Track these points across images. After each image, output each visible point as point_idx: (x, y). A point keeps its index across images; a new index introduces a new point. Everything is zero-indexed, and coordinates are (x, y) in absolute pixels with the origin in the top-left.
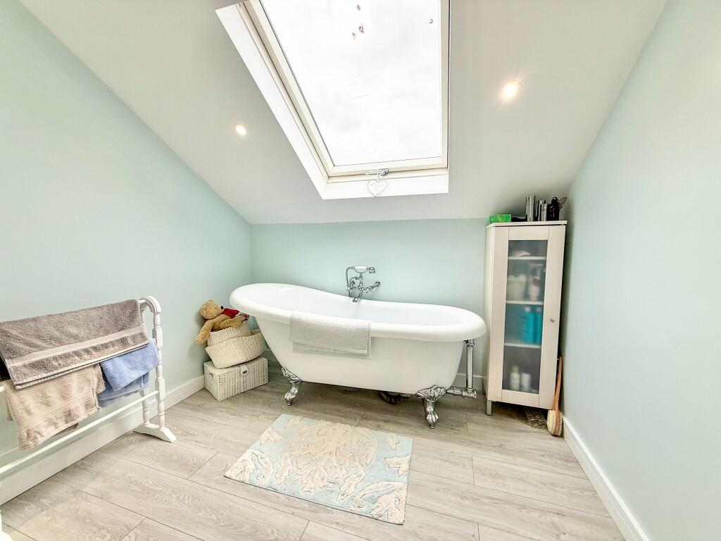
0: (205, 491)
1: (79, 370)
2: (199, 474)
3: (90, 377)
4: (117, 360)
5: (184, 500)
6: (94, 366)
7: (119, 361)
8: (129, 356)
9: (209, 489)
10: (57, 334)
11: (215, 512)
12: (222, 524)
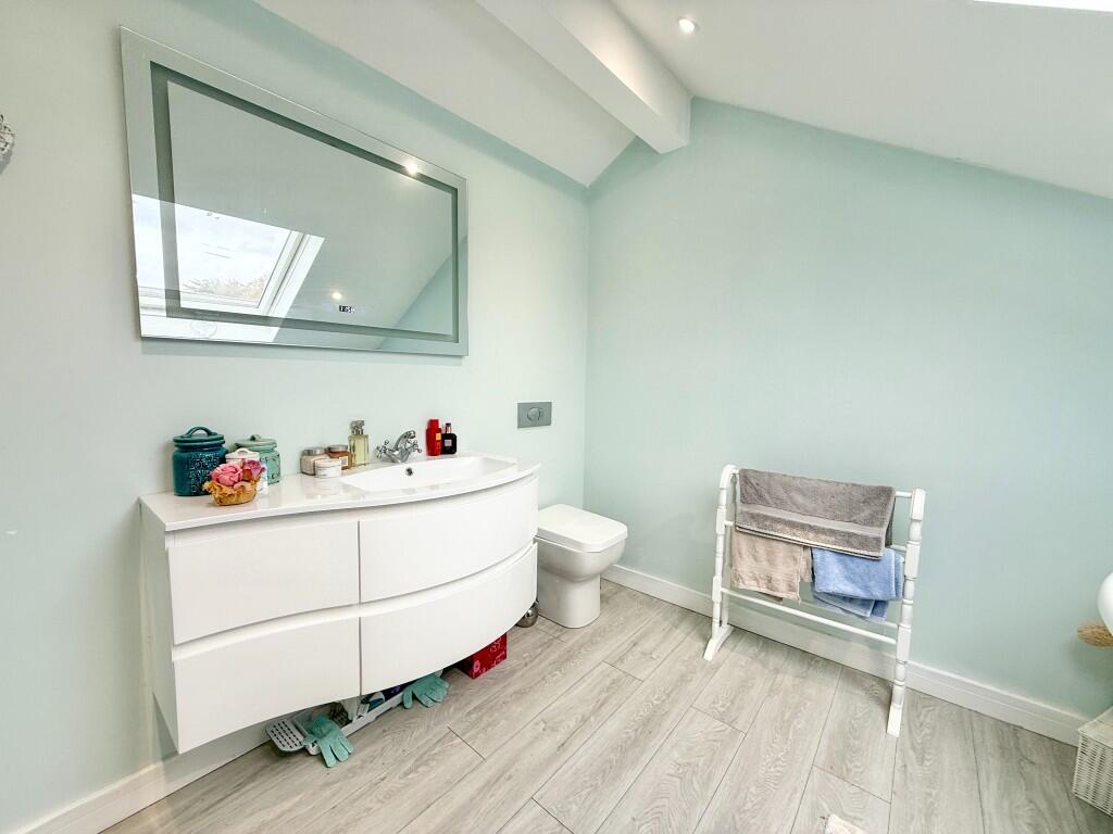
0: (795, 791)
1: (788, 542)
2: (828, 779)
3: (798, 556)
4: (828, 554)
5: (776, 766)
6: (805, 547)
7: (831, 558)
8: (847, 559)
9: (799, 795)
10: (784, 496)
11: (756, 807)
12: (737, 817)
